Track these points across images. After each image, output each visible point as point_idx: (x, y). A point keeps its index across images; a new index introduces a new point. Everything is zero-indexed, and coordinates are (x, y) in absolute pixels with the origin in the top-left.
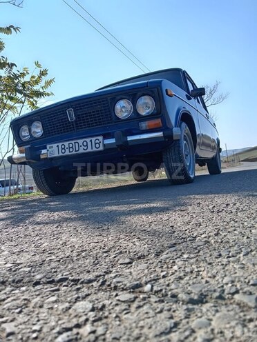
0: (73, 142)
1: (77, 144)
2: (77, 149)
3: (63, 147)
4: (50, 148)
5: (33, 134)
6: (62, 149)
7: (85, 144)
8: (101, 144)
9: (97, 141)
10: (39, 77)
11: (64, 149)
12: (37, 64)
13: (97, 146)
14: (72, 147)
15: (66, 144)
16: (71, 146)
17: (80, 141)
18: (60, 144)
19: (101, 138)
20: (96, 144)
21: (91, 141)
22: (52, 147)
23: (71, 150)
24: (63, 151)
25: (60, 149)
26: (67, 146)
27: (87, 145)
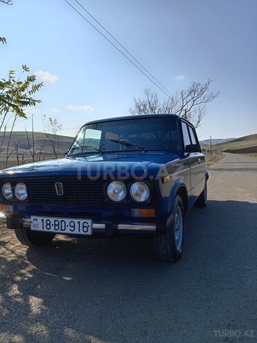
0: (59, 220)
1: (63, 223)
2: (63, 229)
3: (48, 222)
4: (34, 220)
5: (17, 196)
6: (47, 224)
7: (72, 224)
8: (90, 228)
9: (85, 224)
10: (27, 83)
11: (49, 224)
12: (25, 68)
13: (85, 229)
14: (58, 225)
15: (52, 220)
16: (57, 223)
17: (68, 221)
18: (45, 219)
19: (89, 222)
20: (84, 227)
21: (79, 222)
22: (36, 220)
23: (57, 227)
24: (48, 227)
25: (45, 224)
26: (52, 223)
27: (74, 226)
